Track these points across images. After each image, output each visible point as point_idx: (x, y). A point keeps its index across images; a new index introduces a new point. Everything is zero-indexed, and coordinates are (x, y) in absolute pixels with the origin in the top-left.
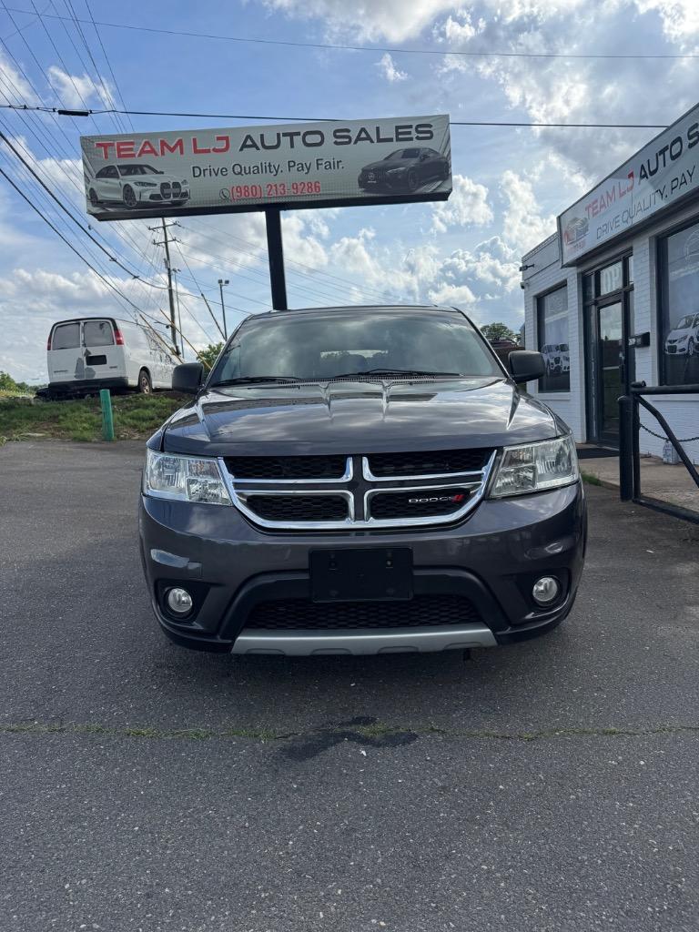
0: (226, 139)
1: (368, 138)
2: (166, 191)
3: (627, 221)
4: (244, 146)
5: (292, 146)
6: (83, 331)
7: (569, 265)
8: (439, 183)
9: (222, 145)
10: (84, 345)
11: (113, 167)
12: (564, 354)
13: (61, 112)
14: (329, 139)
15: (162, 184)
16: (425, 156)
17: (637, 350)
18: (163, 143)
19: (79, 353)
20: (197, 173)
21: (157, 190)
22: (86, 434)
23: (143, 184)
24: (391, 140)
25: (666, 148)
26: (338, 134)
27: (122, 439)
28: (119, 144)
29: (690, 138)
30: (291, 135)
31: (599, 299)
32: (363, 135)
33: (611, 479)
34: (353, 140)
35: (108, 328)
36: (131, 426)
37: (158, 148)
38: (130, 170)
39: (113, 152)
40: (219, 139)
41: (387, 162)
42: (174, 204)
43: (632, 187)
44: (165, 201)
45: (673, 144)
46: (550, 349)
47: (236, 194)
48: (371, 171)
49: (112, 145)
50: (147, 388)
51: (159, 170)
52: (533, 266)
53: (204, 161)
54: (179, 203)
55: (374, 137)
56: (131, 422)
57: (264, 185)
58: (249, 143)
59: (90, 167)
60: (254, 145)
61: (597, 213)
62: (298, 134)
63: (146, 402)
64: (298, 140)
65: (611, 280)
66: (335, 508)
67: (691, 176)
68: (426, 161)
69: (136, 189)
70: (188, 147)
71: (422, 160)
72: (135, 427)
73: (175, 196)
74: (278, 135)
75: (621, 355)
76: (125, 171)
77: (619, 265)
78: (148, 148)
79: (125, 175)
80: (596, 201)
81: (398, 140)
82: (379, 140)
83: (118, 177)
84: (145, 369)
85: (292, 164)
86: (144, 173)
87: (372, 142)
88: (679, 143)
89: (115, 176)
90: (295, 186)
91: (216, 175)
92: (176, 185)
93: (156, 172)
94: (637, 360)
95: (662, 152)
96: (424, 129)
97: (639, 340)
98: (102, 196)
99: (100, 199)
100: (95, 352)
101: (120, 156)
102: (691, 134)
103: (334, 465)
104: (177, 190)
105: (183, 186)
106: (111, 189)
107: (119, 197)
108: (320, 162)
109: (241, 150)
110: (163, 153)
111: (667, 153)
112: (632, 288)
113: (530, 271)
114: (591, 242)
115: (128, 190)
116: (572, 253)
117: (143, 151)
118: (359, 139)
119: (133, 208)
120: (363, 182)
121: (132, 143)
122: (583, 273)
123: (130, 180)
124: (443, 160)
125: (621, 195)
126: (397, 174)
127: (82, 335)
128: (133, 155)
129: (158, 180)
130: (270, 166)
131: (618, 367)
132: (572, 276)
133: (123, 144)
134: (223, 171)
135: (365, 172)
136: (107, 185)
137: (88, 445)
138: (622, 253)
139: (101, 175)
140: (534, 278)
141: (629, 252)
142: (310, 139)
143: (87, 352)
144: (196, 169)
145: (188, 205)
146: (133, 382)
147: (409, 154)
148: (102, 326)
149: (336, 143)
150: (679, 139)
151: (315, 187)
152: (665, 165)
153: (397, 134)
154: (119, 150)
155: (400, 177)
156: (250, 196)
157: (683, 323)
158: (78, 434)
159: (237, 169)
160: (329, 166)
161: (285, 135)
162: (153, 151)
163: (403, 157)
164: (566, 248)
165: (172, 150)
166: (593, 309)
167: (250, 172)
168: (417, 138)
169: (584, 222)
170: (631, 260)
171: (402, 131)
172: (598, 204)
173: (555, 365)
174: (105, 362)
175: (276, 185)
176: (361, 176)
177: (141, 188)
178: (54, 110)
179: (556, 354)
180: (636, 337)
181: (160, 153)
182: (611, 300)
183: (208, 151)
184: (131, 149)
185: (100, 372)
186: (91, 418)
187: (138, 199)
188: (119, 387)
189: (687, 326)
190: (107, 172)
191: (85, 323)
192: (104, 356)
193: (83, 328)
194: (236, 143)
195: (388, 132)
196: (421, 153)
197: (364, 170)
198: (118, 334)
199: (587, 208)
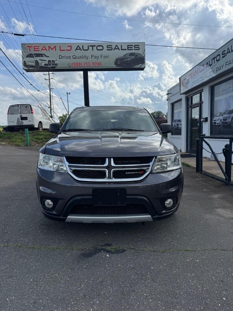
0: (71, 46)
1: (118, 49)
2: (50, 63)
3: (202, 80)
4: (77, 49)
5: (93, 50)
6: (20, 109)
7: (183, 94)
8: (141, 65)
9: (69, 48)
10: (20, 113)
11: (32, 54)
12: (180, 123)
13: (15, 34)
14: (105, 48)
15: (49, 61)
16: (137, 56)
17: (203, 123)
18: (49, 47)
19: (18, 116)
20: (61, 58)
21: (47, 63)
22: (20, 144)
23: (42, 60)
24: (126, 50)
25: (215, 57)
26: (108, 47)
27: (32, 146)
28: (34, 46)
29: (223, 55)
30: (93, 46)
31: (192, 105)
32: (117, 47)
33: (193, 165)
34: (113, 49)
35: (28, 108)
36: (35, 141)
37: (47, 49)
38: (38, 55)
39: (32, 49)
40: (68, 46)
41: (124, 57)
42: (52, 67)
43: (204, 69)
44: (49, 66)
45: (217, 56)
46: (175, 121)
47: (73, 65)
48: (119, 59)
49: (32, 46)
50: (41, 128)
51: (48, 56)
52: (171, 93)
53: (63, 54)
54: (54, 67)
55: (120, 49)
56: (35, 140)
57: (83, 63)
58: (78, 48)
59: (24, 54)
60: (80, 49)
61: (192, 77)
62: (95, 46)
63: (40, 133)
64: (95, 48)
65: (196, 99)
66: (102, 175)
67: (222, 67)
68: (137, 57)
69: (40, 62)
70: (58, 48)
71: (136, 57)
72: (36, 141)
73: (53, 65)
74: (88, 46)
75: (198, 124)
76: (36, 55)
77: (199, 95)
78: (44, 48)
79: (36, 57)
80: (192, 73)
81: (128, 50)
82: (122, 49)
83: (34, 58)
84: (40, 122)
85: (92, 56)
86: (42, 56)
87: (119, 50)
88: (219, 56)
89: (33, 57)
90: (93, 63)
91: (67, 58)
92: (53, 61)
93: (47, 57)
94: (203, 126)
95: (214, 59)
96: (137, 46)
97: (204, 120)
98: (28, 63)
99: (27, 64)
100: (24, 116)
101: (34, 50)
102: (223, 53)
103: (102, 160)
104: (53, 63)
105: (55, 62)
106: (31, 61)
107: (34, 64)
108: (102, 56)
109: (76, 50)
110: (49, 50)
111: (215, 59)
112: (203, 103)
113: (170, 95)
114: (190, 87)
115: (37, 62)
116: (184, 90)
117: (42, 49)
118: (115, 49)
119: (38, 68)
120: (116, 63)
121: (39, 46)
122: (187, 97)
123: (38, 59)
124: (143, 57)
125: (200, 72)
126: (127, 61)
127: (19, 110)
128: (39, 50)
129: (47, 59)
130: (85, 56)
131: (197, 128)
132: (183, 97)
133: (36, 47)
134: (69, 57)
135: (117, 60)
136: (30, 60)
137: (20, 147)
138: (200, 91)
139: (27, 56)
140: (171, 97)
141: (202, 90)
142: (99, 48)
143: (21, 116)
144: (60, 56)
145: (57, 68)
146: (36, 126)
147: (131, 54)
148: (26, 107)
149: (107, 50)
150: (219, 55)
151: (100, 64)
152: (214, 63)
153: (128, 48)
154: (34, 48)
155: (128, 62)
156: (78, 66)
157: (218, 115)
158: (17, 143)
159: (74, 57)
160: (105, 57)
161: (90, 46)
162: (46, 49)
163: (129, 55)
164: (182, 88)
165: (52, 49)
166: (190, 109)
167: (78, 58)
168: (134, 49)
169: (188, 80)
170: (203, 93)
171: (129, 47)
172: (193, 74)
173: (177, 126)
174: (27, 119)
175: (87, 63)
176: (115, 61)
177: (42, 61)
178: (13, 34)
179: (177, 123)
180: (203, 119)
181: (48, 50)
182: (196, 106)
183: (64, 50)
184: (38, 48)
185: (25, 123)
186: (21, 138)
187: (40, 65)
188: (31, 128)
189: (220, 116)
190: (30, 56)
191: (21, 106)
192: (27, 117)
193: (20, 107)
194: (74, 48)
195: (125, 47)
196: (136, 54)
197: (116, 59)
198: (32, 110)
199: (189, 75)
